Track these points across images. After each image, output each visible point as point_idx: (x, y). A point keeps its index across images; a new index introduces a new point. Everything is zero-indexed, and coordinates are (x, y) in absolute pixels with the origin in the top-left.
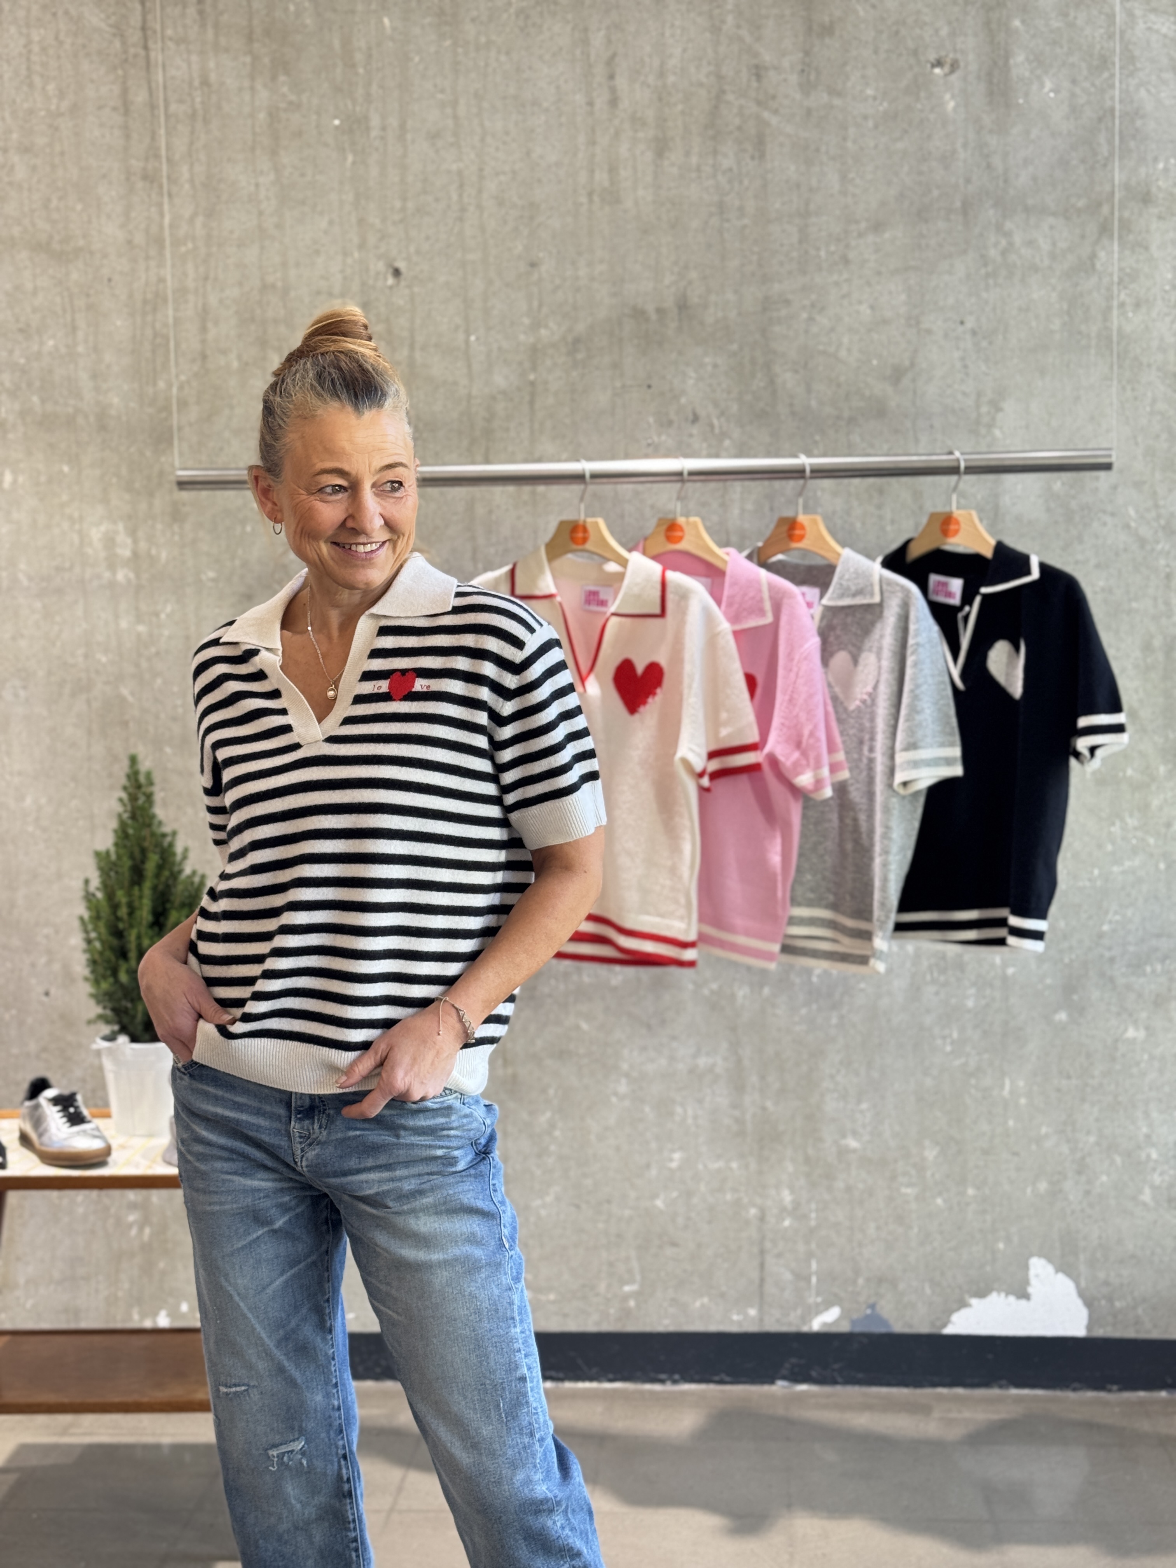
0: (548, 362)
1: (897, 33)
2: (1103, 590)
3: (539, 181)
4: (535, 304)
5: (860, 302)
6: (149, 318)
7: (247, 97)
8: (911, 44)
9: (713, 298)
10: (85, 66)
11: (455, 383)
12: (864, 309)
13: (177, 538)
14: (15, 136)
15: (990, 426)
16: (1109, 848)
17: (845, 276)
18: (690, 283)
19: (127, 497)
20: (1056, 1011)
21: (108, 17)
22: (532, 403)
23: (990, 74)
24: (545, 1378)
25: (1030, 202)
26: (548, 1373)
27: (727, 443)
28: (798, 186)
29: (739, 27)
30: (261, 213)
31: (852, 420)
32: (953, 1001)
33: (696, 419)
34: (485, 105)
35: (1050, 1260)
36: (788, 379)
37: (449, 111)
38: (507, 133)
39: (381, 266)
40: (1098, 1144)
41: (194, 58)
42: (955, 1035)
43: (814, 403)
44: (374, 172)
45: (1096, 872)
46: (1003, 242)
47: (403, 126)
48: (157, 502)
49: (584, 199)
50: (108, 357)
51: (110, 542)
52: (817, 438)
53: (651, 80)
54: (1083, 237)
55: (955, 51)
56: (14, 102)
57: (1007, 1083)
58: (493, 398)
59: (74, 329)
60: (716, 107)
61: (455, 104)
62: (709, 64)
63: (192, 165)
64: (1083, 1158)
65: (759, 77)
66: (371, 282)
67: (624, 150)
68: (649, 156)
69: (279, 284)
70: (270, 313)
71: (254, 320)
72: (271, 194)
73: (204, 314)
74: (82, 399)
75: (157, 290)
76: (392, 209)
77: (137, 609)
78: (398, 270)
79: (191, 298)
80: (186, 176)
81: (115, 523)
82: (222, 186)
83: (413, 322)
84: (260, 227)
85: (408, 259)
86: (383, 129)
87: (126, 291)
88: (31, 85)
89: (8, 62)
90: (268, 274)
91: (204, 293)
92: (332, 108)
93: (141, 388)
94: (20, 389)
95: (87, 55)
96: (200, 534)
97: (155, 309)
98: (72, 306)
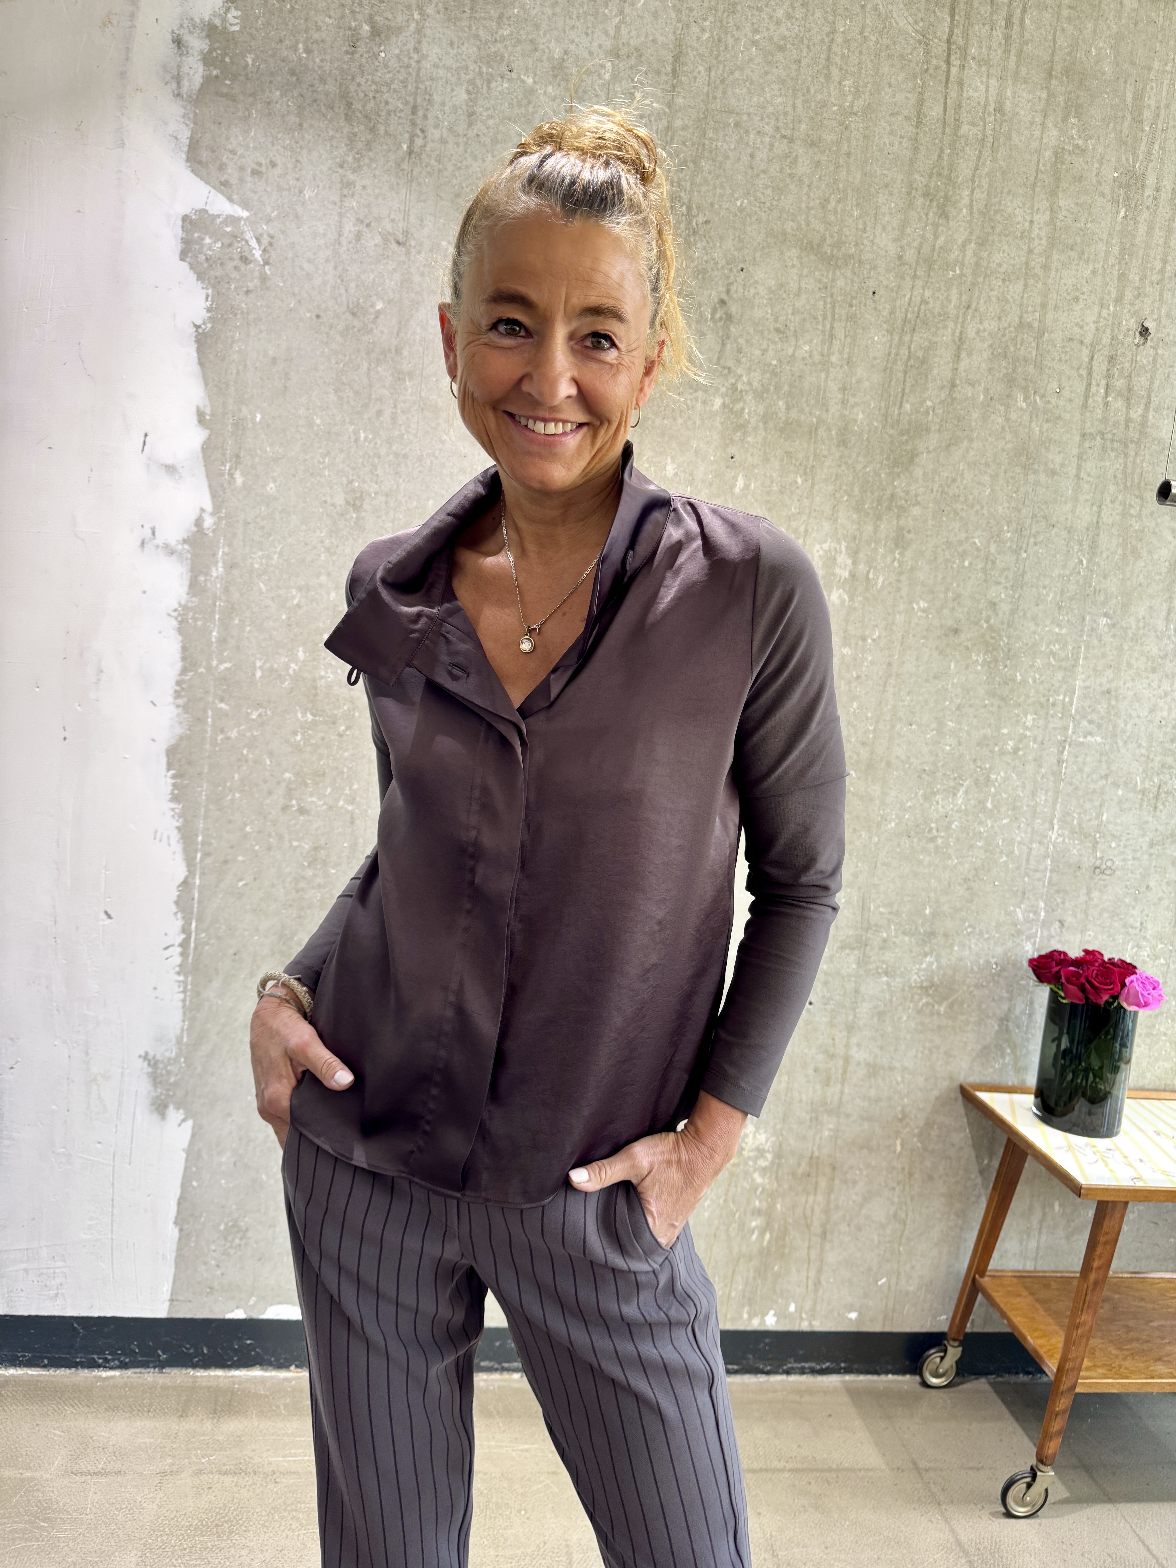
6: (907, 338)
7: (1037, 133)
10: (886, 69)
13: (896, 564)
14: (803, 126)
19: (855, 516)
21: (916, 23)
30: (1030, 251)
39: (1133, 323)
41: (993, 82)
44: (1142, 229)
48: (883, 526)
50: (860, 372)
56: (808, 91)
59: (832, 336)
63: (973, 191)
66: (1121, 337)
69: (1036, 324)
70: (1022, 352)
71: (1005, 357)
72: (1043, 234)
73: (960, 343)
74: (827, 411)
75: (919, 311)
76: (1152, 269)
77: (845, 631)
78: (1147, 329)
79: (951, 324)
80: (966, 201)
81: (838, 541)
82: (998, 217)
83: (1152, 383)
84: (1027, 264)
85: (1158, 320)
86: (1157, 190)
87: (888, 307)
88: (828, 77)
89: (808, 47)
90: (1027, 312)
91: (963, 322)
92: (1113, 159)
93: (887, 408)
94: (768, 391)
95: (890, 56)
96: (920, 563)
97: (914, 330)
98: (833, 315)
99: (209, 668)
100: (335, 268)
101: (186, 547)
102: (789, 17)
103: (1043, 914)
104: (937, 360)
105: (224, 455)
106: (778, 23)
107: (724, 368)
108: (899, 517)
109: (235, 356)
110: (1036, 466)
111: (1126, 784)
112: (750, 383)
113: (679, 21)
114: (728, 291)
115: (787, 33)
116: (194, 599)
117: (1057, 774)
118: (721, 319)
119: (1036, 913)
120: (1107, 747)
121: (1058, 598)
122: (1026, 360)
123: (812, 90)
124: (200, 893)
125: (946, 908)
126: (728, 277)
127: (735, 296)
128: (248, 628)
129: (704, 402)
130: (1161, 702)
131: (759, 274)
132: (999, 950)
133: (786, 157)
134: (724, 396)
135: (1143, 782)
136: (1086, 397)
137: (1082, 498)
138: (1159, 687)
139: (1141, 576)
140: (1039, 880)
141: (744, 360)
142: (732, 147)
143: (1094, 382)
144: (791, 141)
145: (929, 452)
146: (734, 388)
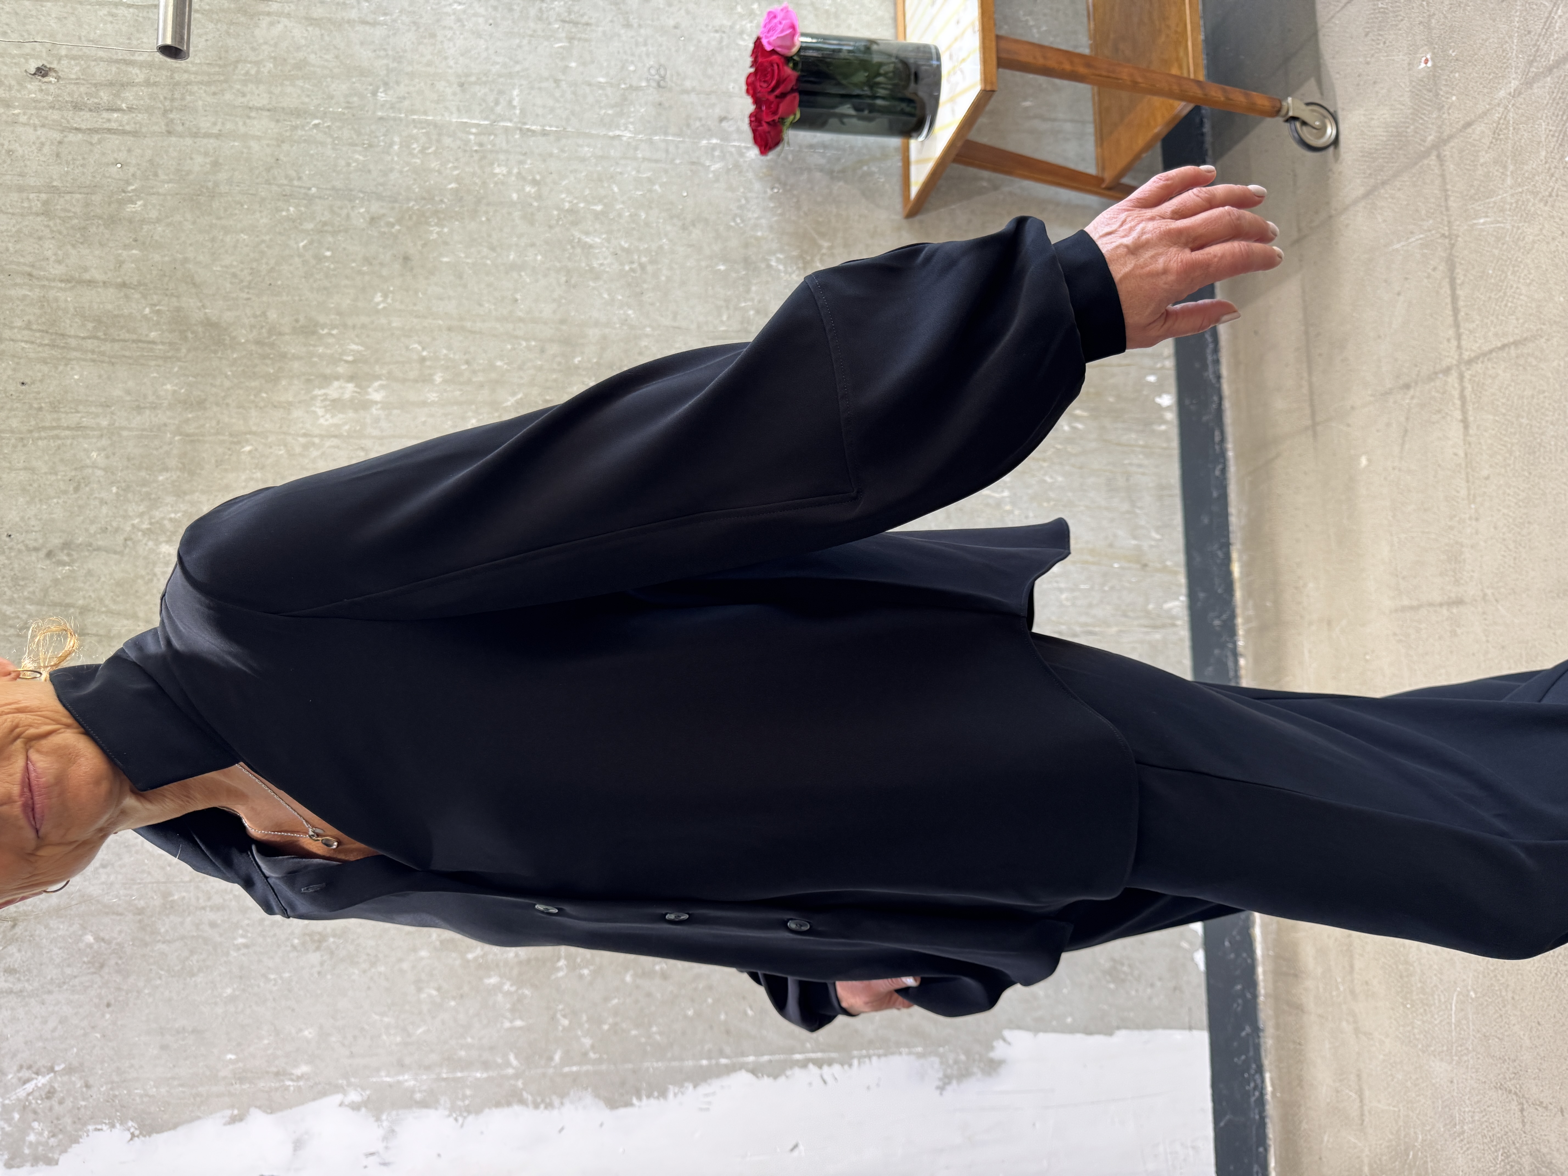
6: (73, 342)
13: (334, 332)
19: (284, 383)
39: (32, 86)
48: (293, 350)
50: (117, 393)
51: (336, 405)
59: (79, 427)
66: (50, 98)
69: (44, 196)
70: (78, 210)
71: (84, 228)
73: (72, 281)
74: (165, 425)
75: (40, 331)
77: (416, 381)
78: (39, 69)
79: (52, 294)
81: (314, 398)
83: (102, 59)
85: (26, 57)
87: (38, 366)
90: (30, 208)
91: (47, 279)
93: (157, 358)
94: (148, 494)
96: (332, 306)
97: (63, 335)
98: (54, 428)
99: (517, 1076)
100: (50, 992)
101: (384, 1117)
103: (714, 141)
104: (96, 307)
105: (277, 1089)
107: (125, 546)
108: (281, 334)
109: (163, 1090)
110: (210, 184)
111: (563, 59)
112: (141, 515)
114: (36, 549)
116: (442, 1102)
117: (559, 136)
118: (69, 555)
119: (714, 148)
120: (524, 82)
121: (359, 148)
122: (87, 205)
124: (763, 1055)
125: (717, 248)
126: (20, 551)
127: (41, 541)
128: (469, 1040)
130: (469, 25)
132: (757, 186)
134: (158, 543)
135: (560, 40)
136: (124, 133)
137: (242, 130)
138: (451, 28)
139: (327, 57)
140: (677, 147)
141: (115, 524)
143: (106, 126)
145: (204, 306)
146: (147, 532)
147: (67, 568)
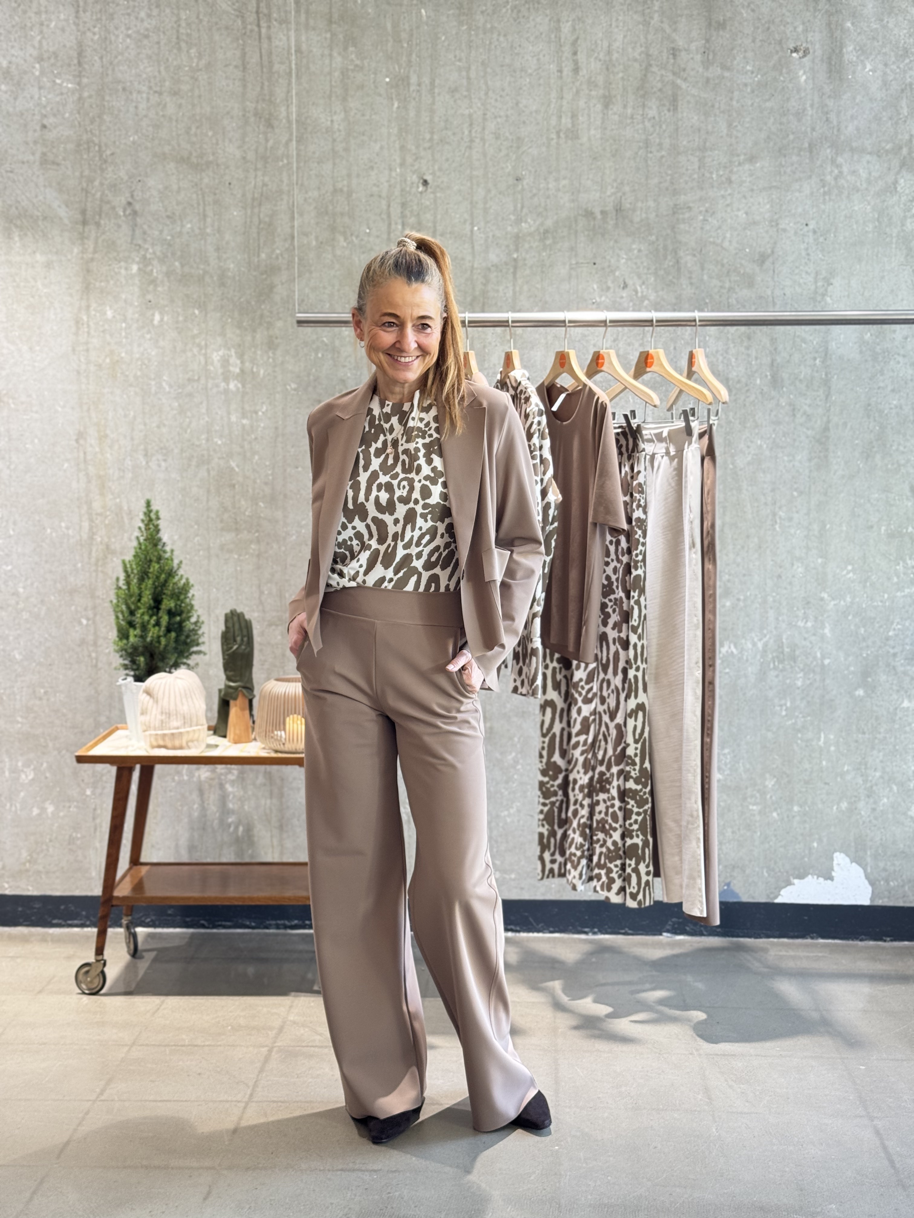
0: (527, 246)
1: (768, 29)
2: (896, 407)
3: (524, 122)
4: (519, 205)
5: (739, 210)
6: (256, 210)
7: (327, 61)
8: (777, 37)
9: (639, 204)
10: (217, 37)
11: (463, 259)
12: (741, 214)
13: (271, 360)
14: (167, 84)
15: (823, 295)
16: (895, 580)
17: (729, 191)
18: (624, 194)
19: (238, 332)
20: (856, 689)
21: (233, 4)
22: (514, 273)
23: (830, 58)
24: (506, 930)
25: (854, 144)
26: (509, 927)
27: (646, 302)
28: (699, 130)
29: (662, 22)
30: (334, 140)
31: (730, 289)
32: (788, 681)
33: (625, 286)
34: (489, 70)
35: (848, 855)
36: (688, 260)
37: (464, 74)
38: (503, 90)
39: (415, 178)
40: (882, 777)
41: (292, 34)
42: (788, 704)
43: (705, 277)
44: (412, 114)
45: (886, 596)
46: (836, 171)
47: (432, 83)
48: (258, 336)
49: (554, 136)
50: (227, 237)
51: (225, 362)
52: (707, 301)
53: (601, 56)
54: (889, 169)
55: (807, 42)
56: (168, 60)
57: (822, 735)
58: (489, 269)
59: (205, 216)
60: (645, 75)
61: (468, 69)
62: (641, 46)
63: (288, 106)
64: (872, 787)
65: (674, 55)
66: (408, 189)
67: (582, 103)
68: (599, 107)
69: (345, 189)
70: (338, 209)
71: (327, 213)
72: (341, 128)
74: (209, 265)
75: (262, 191)
76: (423, 139)
77: (243, 408)
78: (426, 181)
79: (285, 197)
80: (284, 114)
81: (229, 349)
82: (309, 121)
84: (333, 150)
85: (433, 174)
86: (419, 85)
87: (241, 192)
88: (180, 49)
89: (164, 33)
90: (338, 182)
92: (384, 70)
93: (249, 258)
94: (167, 257)
95: (218, 29)
96: (287, 358)
97: (260, 205)
98: (204, 201)
102: (149, 16)
104: (279, 222)
106: (142, 21)
107: (136, 245)
108: (268, 329)
112: (154, 253)
113: (78, 31)
114: (132, 196)
115: (148, 26)
118: (130, 214)
122: (342, 214)
123: (170, 59)
126: (131, 187)
127: (137, 198)
129: (126, 269)
131: (151, 182)
133: (159, 104)
134: (138, 263)
136: (389, 233)
141: (149, 239)
142: (123, 103)
143: (393, 223)
144: (160, 93)
145: (282, 284)
146: (144, 257)
147: (122, 214)
